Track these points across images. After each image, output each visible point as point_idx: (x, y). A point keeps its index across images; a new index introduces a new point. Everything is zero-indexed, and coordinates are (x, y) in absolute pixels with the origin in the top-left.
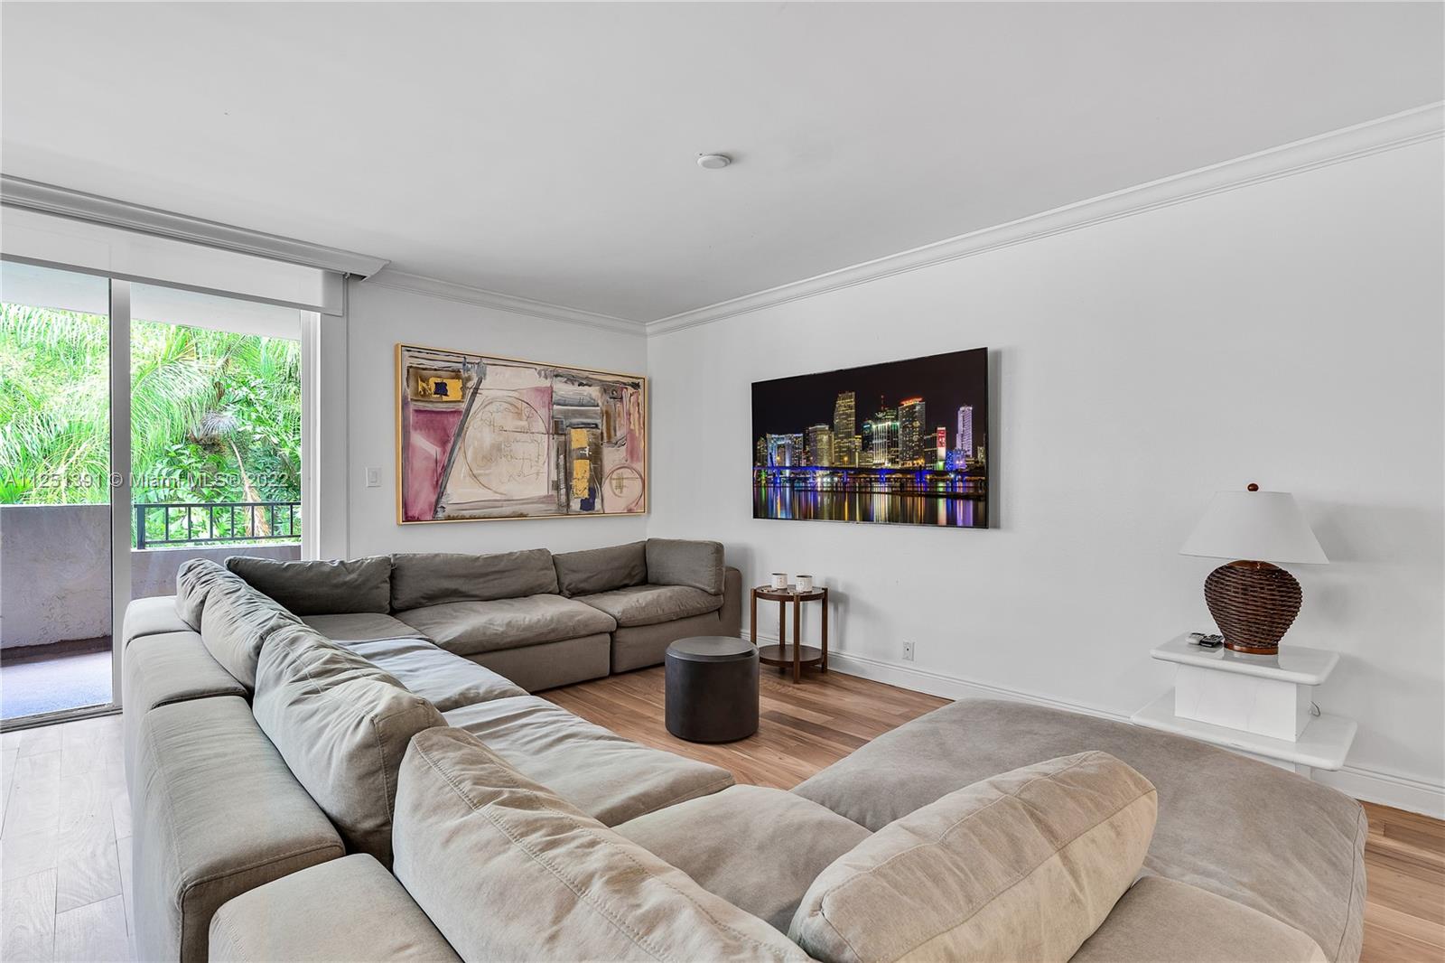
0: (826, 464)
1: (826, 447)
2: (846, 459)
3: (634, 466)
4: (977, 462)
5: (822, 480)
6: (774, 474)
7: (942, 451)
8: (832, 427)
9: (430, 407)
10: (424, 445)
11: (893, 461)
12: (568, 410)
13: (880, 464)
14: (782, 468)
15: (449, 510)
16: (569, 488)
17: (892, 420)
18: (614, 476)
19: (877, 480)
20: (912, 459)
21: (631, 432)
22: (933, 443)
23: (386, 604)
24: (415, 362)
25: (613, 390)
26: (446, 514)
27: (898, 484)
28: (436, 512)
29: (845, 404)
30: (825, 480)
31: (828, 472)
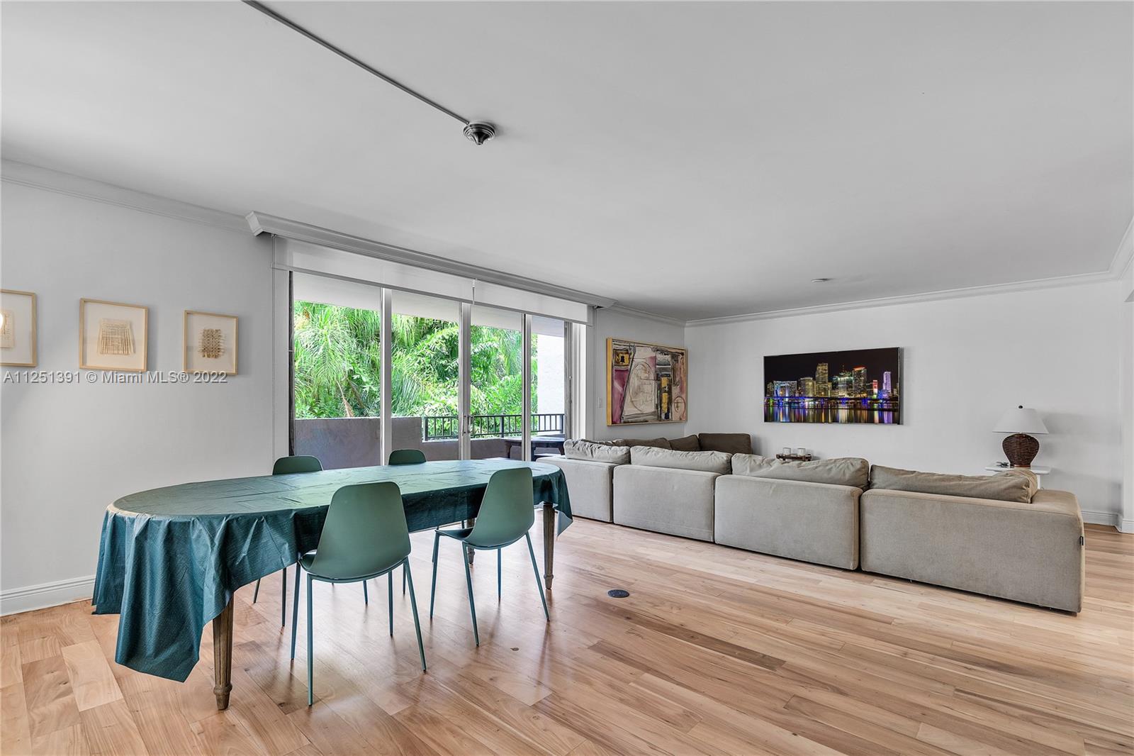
0: (811, 395)
1: (811, 388)
2: (823, 393)
4: (893, 395)
5: (808, 403)
7: (876, 391)
8: (814, 379)
11: (849, 394)
13: (843, 396)
14: (783, 397)
17: (849, 376)
19: (841, 403)
20: (860, 394)
22: (871, 387)
29: (822, 369)
31: (812, 399)
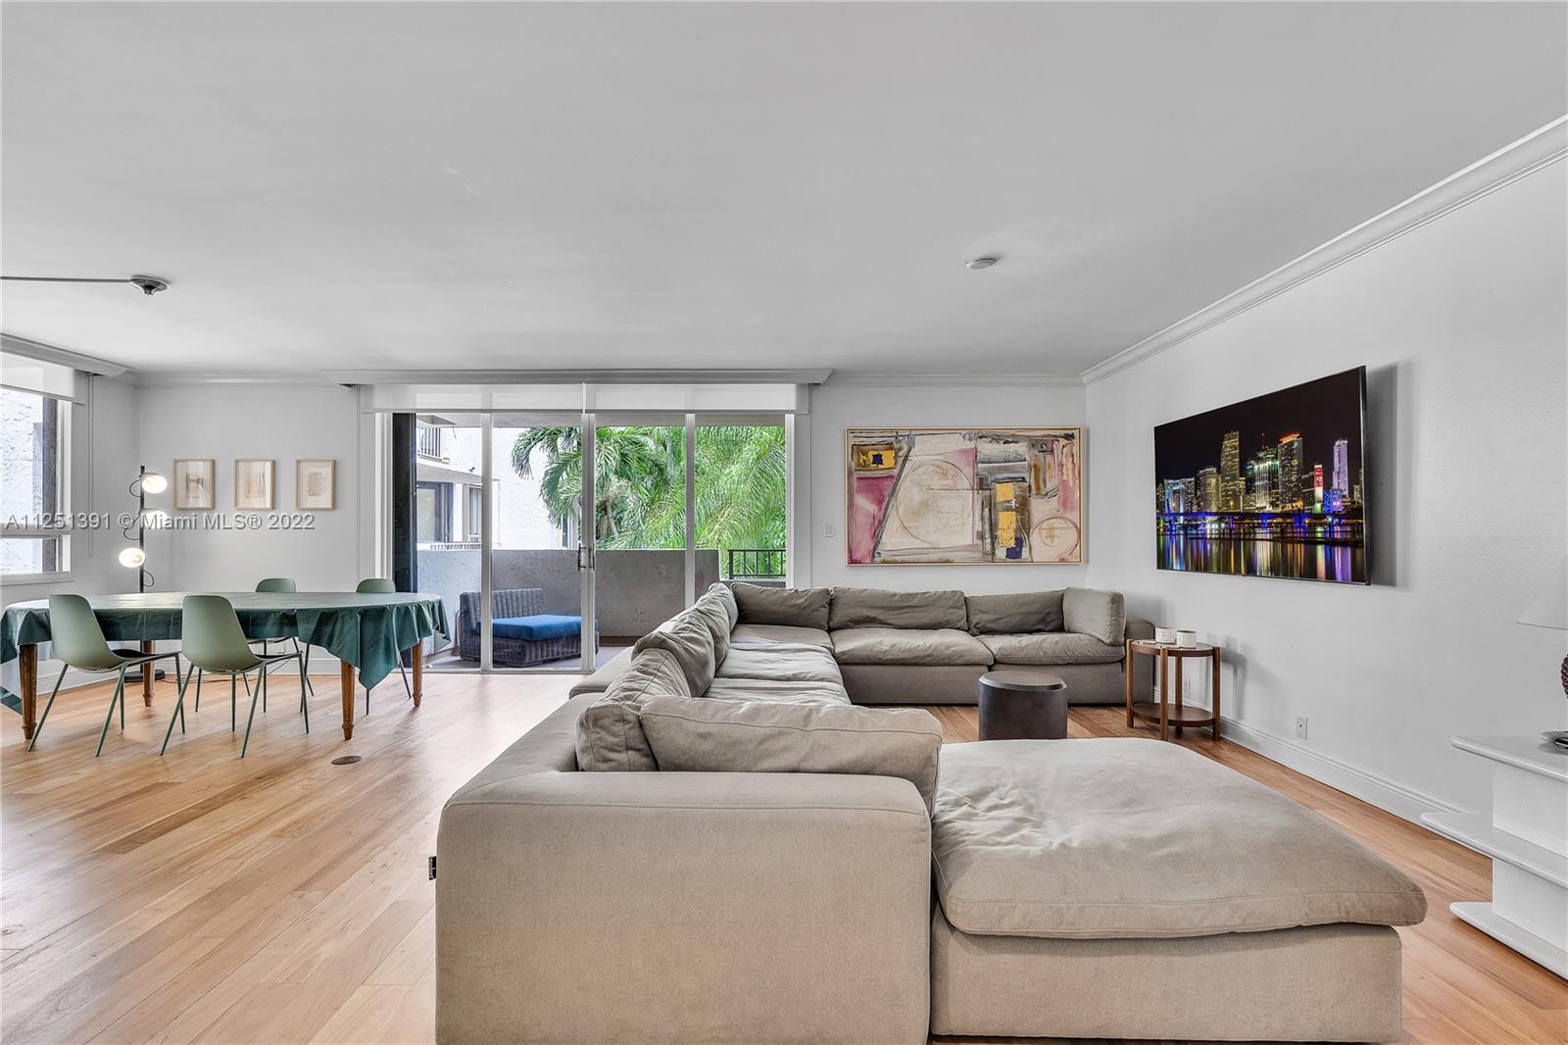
0: (1213, 509)
1: (1214, 491)
2: (1232, 503)
3: (1069, 515)
4: (1353, 503)
5: (1211, 527)
6: (1170, 522)
7: (1319, 492)
8: (1219, 471)
9: (869, 474)
10: (865, 504)
11: (1273, 504)
12: (993, 467)
13: (1262, 508)
14: (1176, 515)
15: (884, 555)
16: (994, 538)
17: (1273, 459)
18: (1044, 526)
19: (1260, 526)
20: (1291, 501)
21: (1064, 483)
22: (1310, 483)
23: (824, 623)
24: (857, 441)
25: (1043, 444)
26: (881, 559)
27: (1279, 530)
28: (874, 557)
29: (1231, 444)
30: (1213, 526)
31: (1216, 518)
